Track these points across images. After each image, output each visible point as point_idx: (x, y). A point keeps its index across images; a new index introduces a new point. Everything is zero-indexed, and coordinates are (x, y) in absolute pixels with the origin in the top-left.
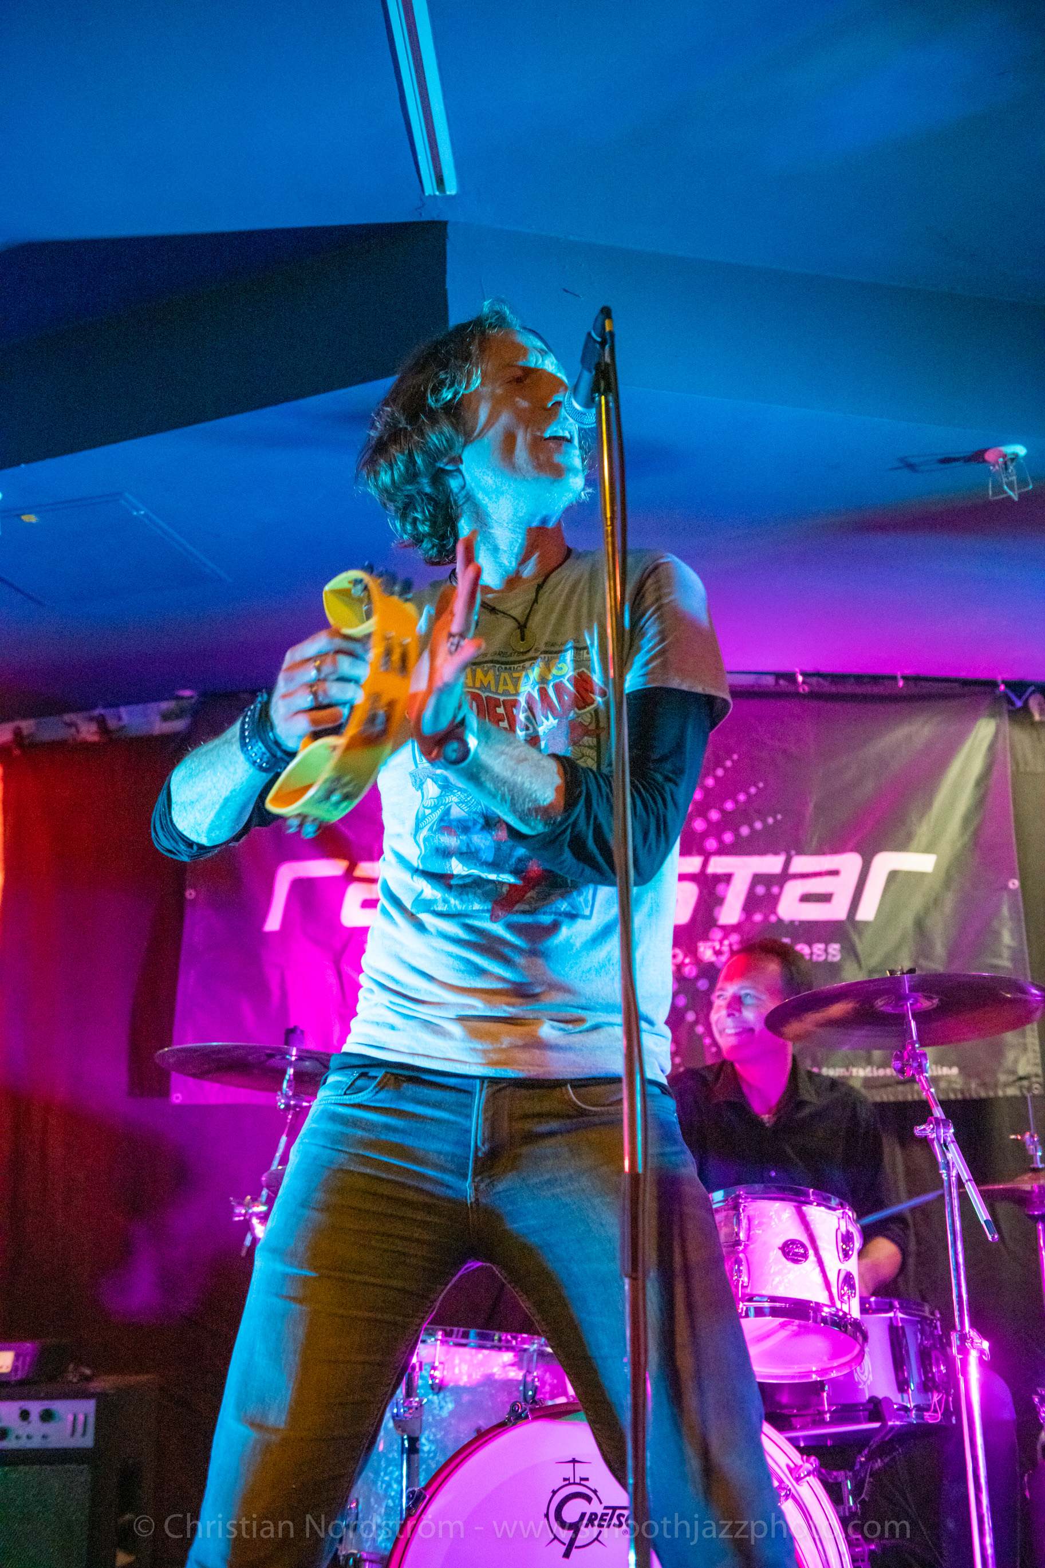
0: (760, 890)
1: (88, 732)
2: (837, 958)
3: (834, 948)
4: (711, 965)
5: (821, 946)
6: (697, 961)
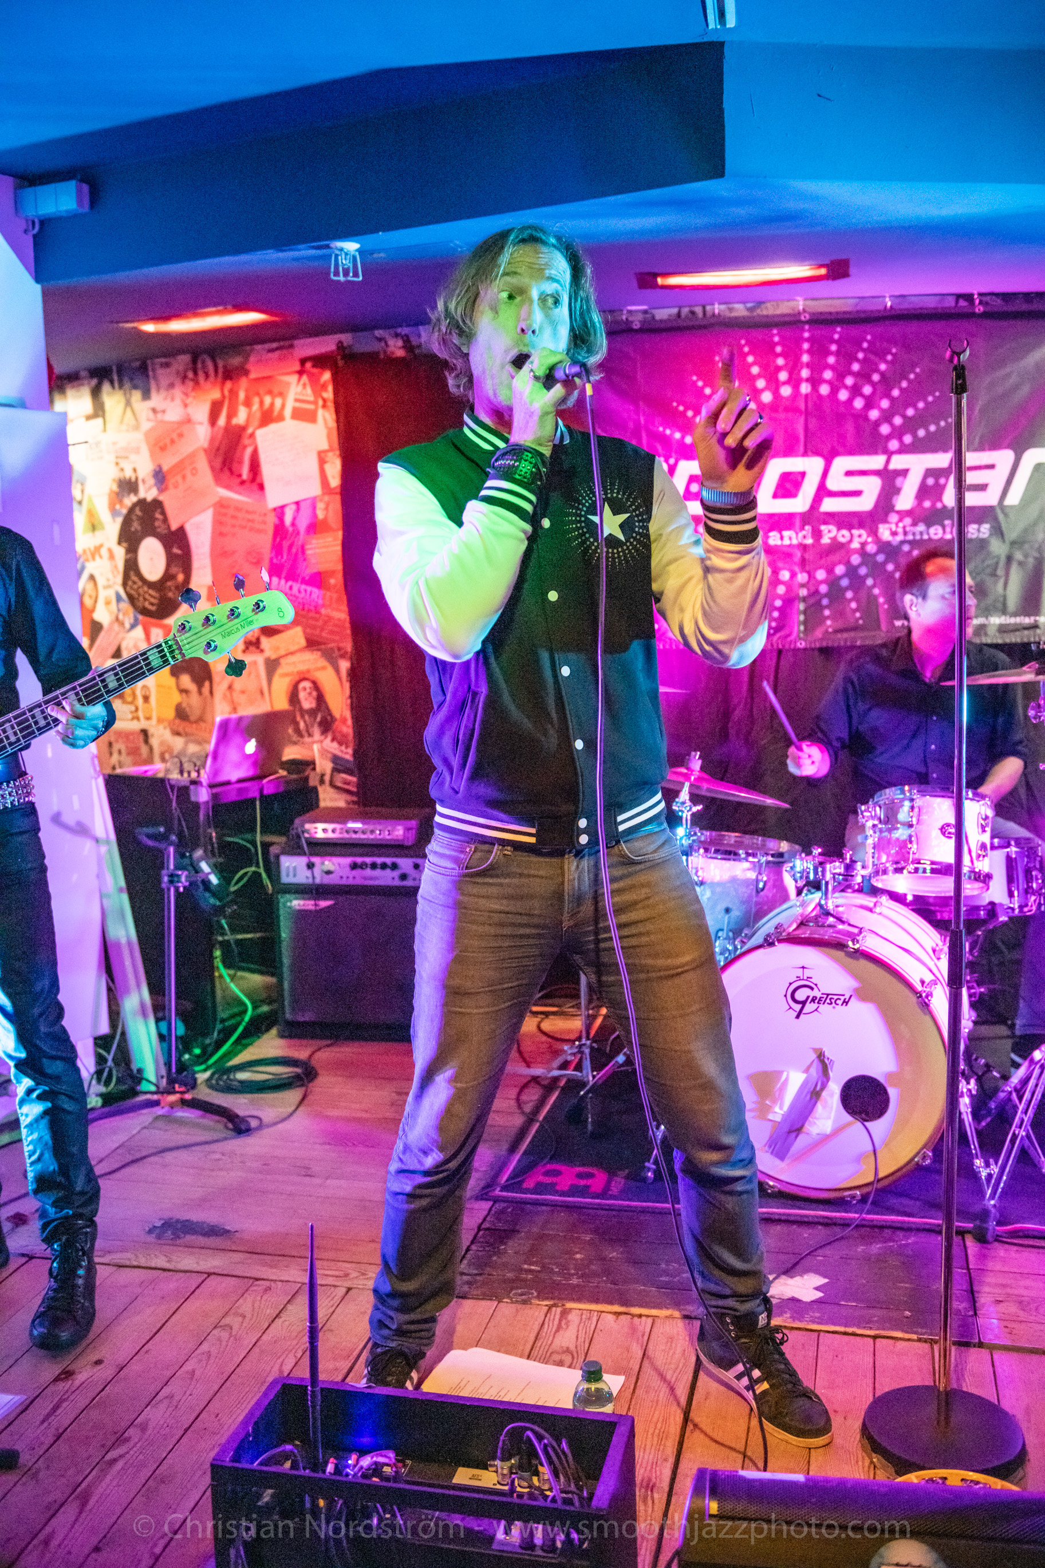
0: (930, 481)
1: (396, 348)
2: (986, 536)
3: (986, 528)
4: (888, 543)
5: (975, 526)
6: (877, 540)
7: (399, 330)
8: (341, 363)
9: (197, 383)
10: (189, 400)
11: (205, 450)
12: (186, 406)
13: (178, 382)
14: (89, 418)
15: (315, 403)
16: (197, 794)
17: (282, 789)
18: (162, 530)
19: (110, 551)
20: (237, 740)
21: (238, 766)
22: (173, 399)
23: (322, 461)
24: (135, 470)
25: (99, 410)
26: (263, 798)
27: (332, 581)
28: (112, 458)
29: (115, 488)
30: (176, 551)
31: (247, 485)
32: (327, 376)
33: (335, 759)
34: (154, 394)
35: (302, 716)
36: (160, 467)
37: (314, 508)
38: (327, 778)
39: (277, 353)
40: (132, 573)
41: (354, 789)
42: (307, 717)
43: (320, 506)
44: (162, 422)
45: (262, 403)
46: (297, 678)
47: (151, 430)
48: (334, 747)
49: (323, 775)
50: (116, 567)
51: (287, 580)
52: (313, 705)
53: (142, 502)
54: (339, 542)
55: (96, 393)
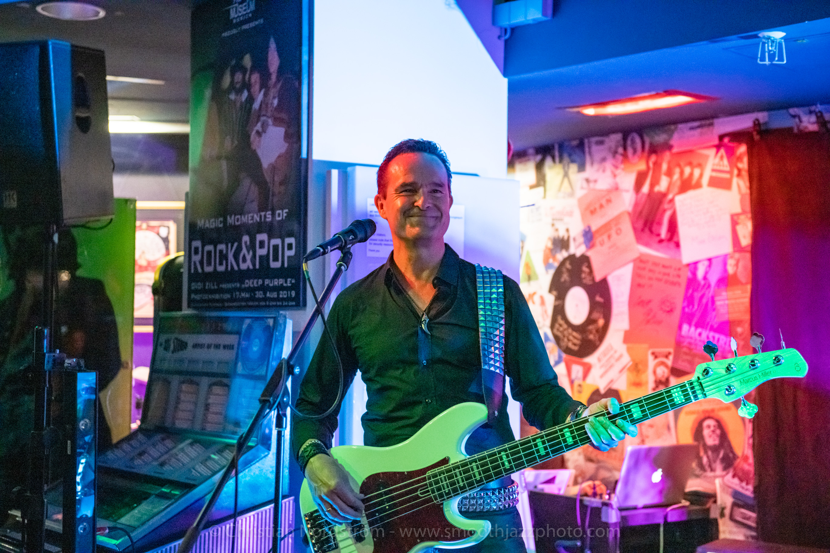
7: (813, 108)
8: (757, 137)
9: (625, 156)
10: (618, 172)
11: (629, 214)
12: (615, 176)
13: (610, 157)
14: (532, 187)
15: (731, 172)
16: (607, 516)
17: (685, 518)
18: (588, 281)
19: (542, 298)
20: (645, 468)
21: (645, 492)
22: (604, 171)
23: (734, 223)
24: (567, 230)
25: (541, 181)
26: (666, 523)
27: (739, 330)
28: (549, 221)
29: (550, 245)
30: (598, 299)
31: (665, 244)
32: (742, 149)
33: (736, 495)
34: (588, 166)
35: (706, 452)
36: (589, 227)
37: (725, 264)
38: (727, 512)
39: (699, 130)
40: (559, 319)
41: (753, 525)
42: (710, 453)
43: (731, 262)
44: (594, 190)
45: (682, 173)
46: (702, 416)
47: (585, 196)
48: (735, 483)
49: (723, 509)
50: (546, 312)
51: (697, 326)
52: (717, 442)
53: (572, 258)
54: (748, 294)
55: (539, 167)
